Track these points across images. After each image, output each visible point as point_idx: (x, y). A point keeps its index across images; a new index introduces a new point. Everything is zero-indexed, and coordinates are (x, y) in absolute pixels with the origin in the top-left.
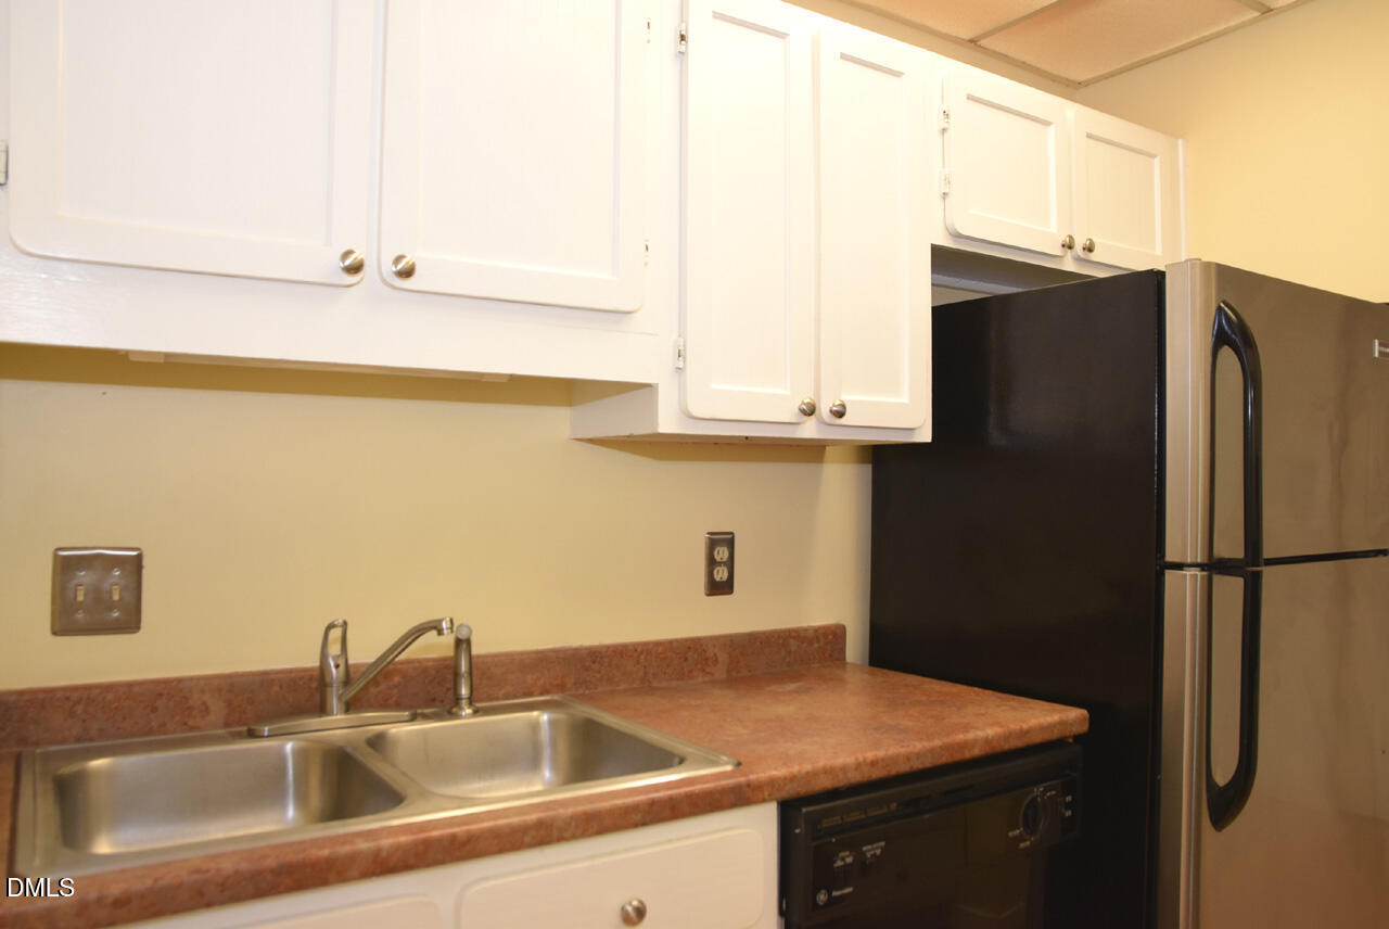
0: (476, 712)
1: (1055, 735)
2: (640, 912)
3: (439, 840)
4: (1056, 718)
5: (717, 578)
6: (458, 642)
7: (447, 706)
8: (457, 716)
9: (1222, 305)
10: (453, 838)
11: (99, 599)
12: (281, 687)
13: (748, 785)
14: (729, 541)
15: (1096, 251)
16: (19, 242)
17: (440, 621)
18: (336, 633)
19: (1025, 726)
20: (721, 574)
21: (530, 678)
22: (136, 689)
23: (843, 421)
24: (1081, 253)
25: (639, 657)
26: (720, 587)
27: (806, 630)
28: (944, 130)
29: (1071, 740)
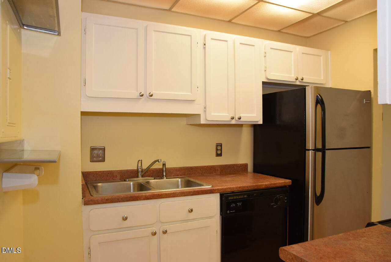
0: (167, 178)
1: (283, 185)
2: (192, 210)
3: (156, 194)
4: (283, 181)
5: (218, 153)
6: (163, 164)
7: (161, 177)
8: (164, 179)
9: (318, 95)
10: (159, 194)
11: (98, 156)
12: (130, 173)
13: (213, 190)
14: (221, 145)
15: (304, 80)
16: (87, 95)
17: (159, 160)
18: (140, 162)
19: (275, 182)
20: (219, 152)
21: (178, 173)
22: (105, 172)
23: (241, 120)
24: (300, 80)
25: (201, 169)
26: (219, 155)
27: (238, 164)
28: (265, 56)
29: (288, 186)
